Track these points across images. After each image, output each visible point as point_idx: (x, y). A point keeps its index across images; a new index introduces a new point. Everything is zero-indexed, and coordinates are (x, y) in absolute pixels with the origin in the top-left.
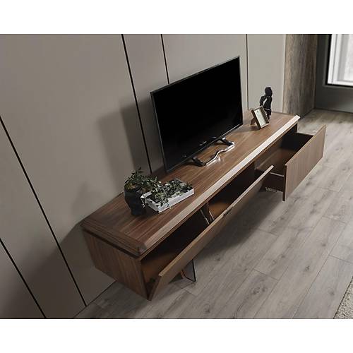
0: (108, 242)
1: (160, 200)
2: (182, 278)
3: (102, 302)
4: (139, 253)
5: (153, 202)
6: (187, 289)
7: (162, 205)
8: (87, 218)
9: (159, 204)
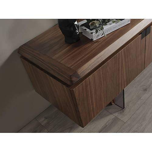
0: (42, 69)
1: (95, 28)
2: (112, 105)
3: (43, 119)
4: (71, 81)
5: (88, 30)
6: (116, 114)
7: (97, 32)
8: (25, 45)
9: (94, 31)
